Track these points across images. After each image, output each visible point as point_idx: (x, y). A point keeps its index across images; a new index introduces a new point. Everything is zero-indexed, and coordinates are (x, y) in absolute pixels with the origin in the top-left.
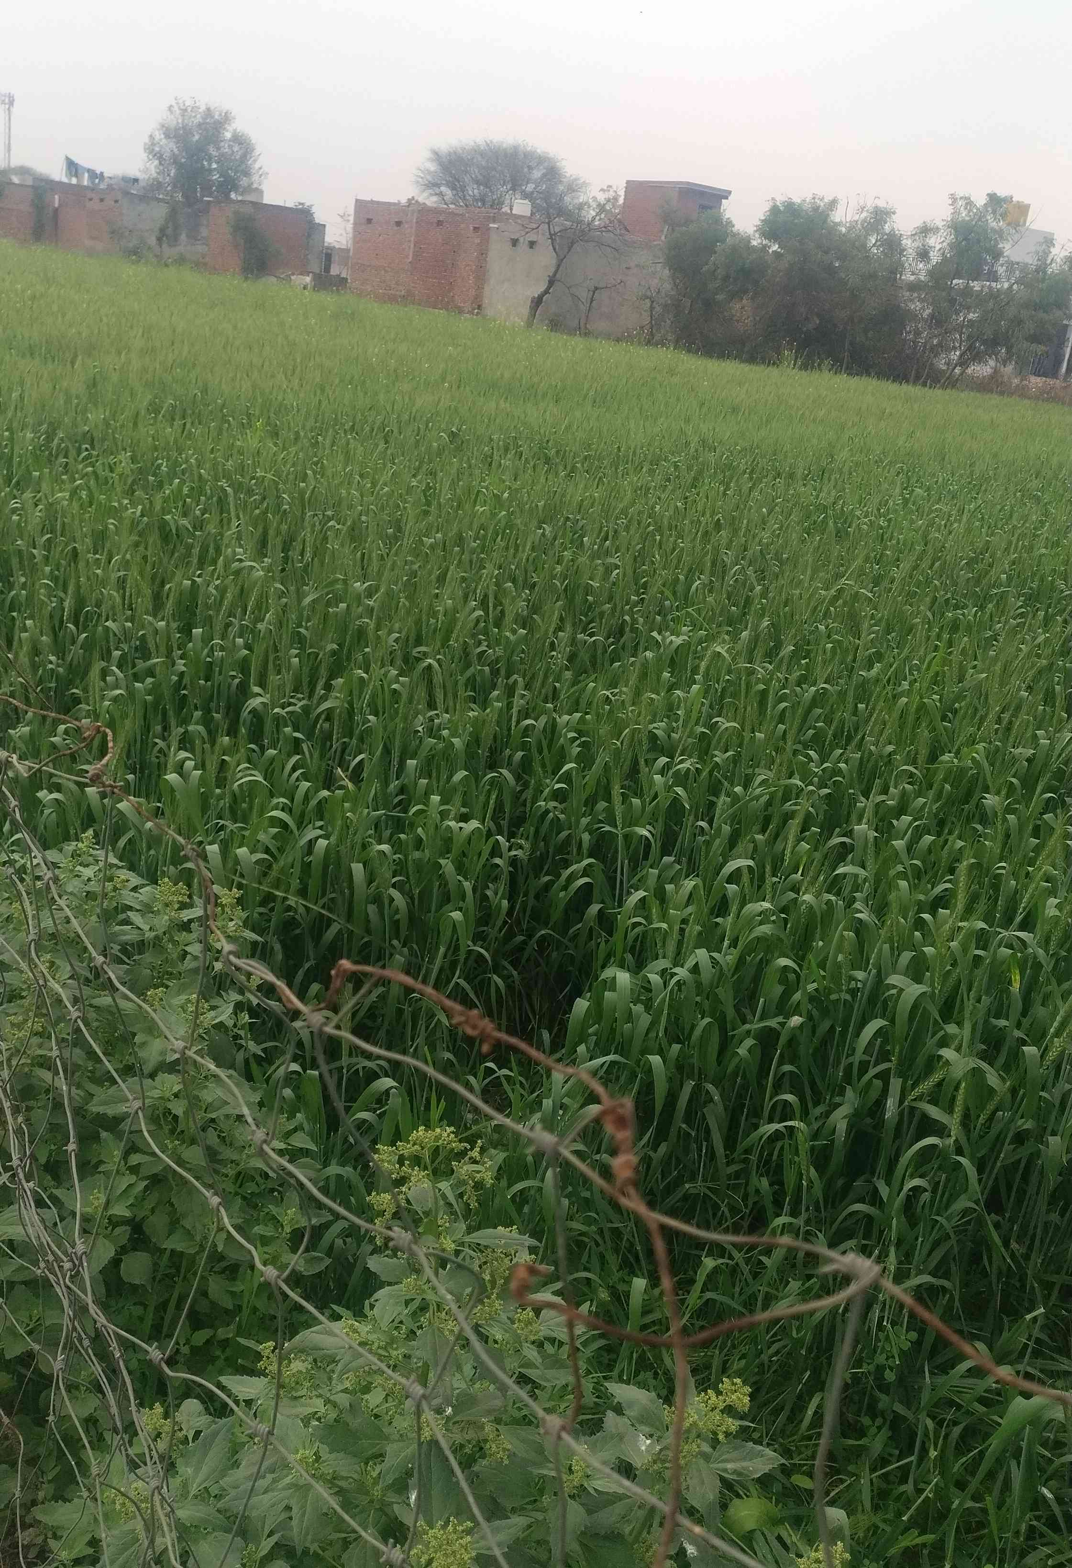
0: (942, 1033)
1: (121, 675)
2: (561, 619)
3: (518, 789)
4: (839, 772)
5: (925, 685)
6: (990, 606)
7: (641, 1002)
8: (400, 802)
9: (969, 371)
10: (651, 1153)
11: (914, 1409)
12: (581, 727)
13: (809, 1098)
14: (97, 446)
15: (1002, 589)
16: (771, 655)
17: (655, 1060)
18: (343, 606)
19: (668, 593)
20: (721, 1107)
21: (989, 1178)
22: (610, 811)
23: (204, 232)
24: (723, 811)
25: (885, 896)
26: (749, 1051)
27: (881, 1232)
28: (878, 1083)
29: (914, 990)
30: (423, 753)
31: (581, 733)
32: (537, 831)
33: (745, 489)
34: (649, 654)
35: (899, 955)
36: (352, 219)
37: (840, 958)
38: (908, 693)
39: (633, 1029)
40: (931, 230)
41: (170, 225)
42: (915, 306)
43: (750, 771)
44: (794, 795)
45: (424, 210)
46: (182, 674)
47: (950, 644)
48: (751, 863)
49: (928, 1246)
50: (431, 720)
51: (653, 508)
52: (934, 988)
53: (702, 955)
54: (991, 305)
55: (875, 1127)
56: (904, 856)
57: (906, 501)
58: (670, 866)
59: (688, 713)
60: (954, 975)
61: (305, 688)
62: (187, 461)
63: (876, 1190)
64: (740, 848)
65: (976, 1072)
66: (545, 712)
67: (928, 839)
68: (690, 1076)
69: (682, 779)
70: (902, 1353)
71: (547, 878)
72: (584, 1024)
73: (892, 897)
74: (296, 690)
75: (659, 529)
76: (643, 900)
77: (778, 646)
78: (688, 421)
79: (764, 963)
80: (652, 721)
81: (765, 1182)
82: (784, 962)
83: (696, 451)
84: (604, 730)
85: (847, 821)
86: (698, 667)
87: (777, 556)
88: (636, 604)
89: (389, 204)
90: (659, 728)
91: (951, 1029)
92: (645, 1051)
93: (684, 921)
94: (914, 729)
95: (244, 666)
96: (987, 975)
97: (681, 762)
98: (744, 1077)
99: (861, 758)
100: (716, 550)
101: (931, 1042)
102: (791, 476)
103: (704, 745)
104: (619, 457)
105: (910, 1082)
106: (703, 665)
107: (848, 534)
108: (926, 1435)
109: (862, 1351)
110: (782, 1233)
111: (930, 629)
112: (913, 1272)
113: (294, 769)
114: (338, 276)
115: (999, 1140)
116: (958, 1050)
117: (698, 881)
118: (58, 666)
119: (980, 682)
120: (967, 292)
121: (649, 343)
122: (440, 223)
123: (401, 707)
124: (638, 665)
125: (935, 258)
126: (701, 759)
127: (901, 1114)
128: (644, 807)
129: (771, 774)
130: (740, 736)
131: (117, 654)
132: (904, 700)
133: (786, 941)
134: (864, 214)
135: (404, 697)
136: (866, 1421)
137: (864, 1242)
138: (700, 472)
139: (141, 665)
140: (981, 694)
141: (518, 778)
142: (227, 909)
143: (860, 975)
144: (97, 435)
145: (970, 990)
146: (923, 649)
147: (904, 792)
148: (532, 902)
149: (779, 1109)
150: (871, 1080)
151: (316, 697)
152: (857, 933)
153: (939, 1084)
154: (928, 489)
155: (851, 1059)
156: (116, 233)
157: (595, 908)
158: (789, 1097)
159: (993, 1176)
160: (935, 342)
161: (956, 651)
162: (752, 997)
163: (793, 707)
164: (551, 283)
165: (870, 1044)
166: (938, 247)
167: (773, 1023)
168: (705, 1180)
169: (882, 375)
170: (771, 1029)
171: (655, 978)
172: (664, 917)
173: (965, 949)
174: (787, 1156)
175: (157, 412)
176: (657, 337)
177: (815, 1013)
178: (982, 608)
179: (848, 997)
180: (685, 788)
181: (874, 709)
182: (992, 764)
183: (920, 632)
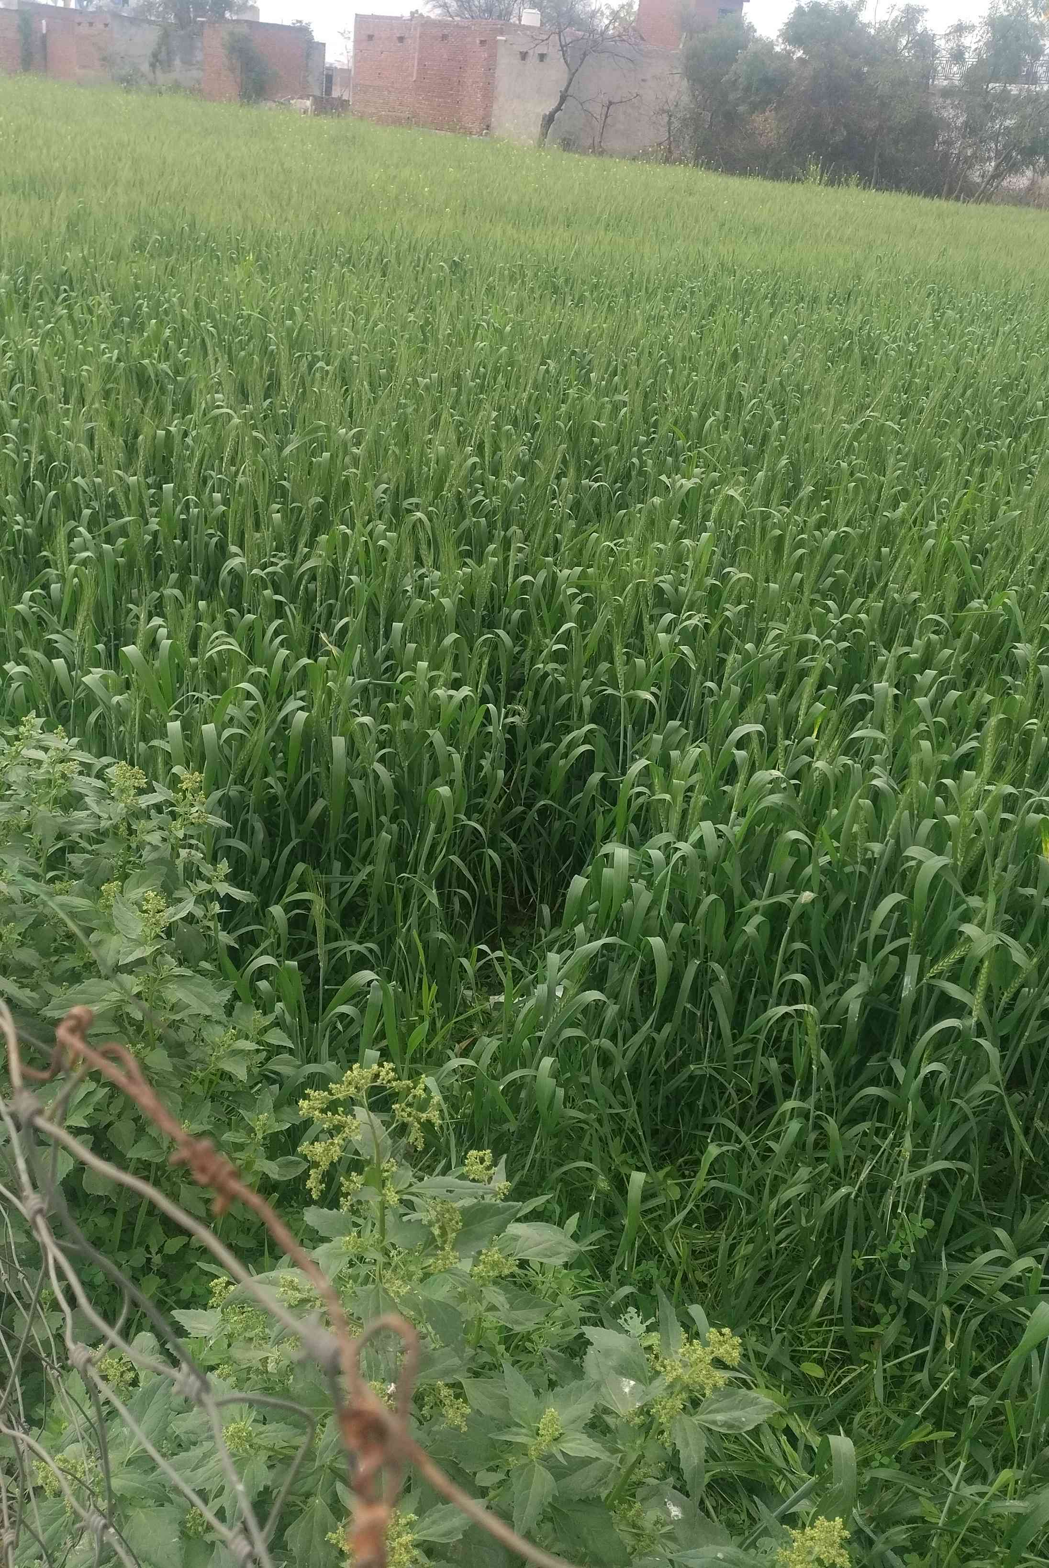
0: (964, 906)
1: (89, 536)
2: (564, 461)
3: (517, 649)
4: (859, 623)
5: (954, 525)
6: (1025, 436)
7: (643, 877)
8: (386, 670)
9: (1005, 183)
10: (655, 1035)
11: (929, 1296)
12: (583, 582)
13: (820, 977)
14: (77, 286)
15: (1038, 417)
16: (788, 497)
17: (656, 942)
18: (326, 455)
19: (680, 433)
20: (727, 986)
21: (1012, 1056)
22: (612, 673)
23: (199, 56)
24: (733, 670)
25: (907, 757)
26: (758, 928)
27: (896, 1115)
28: (894, 960)
29: (934, 863)
30: (412, 615)
31: (582, 589)
32: (536, 694)
33: (765, 316)
34: (657, 500)
35: (919, 824)
36: (352, 36)
37: (855, 828)
38: (936, 535)
39: (634, 905)
40: (966, 28)
41: (163, 49)
42: (948, 113)
43: (763, 625)
44: (810, 650)
45: (427, 23)
46: (155, 534)
47: (982, 478)
48: (760, 728)
49: (946, 1129)
50: (422, 577)
51: (666, 338)
52: (956, 859)
53: (707, 828)
54: (1029, 110)
55: (891, 1004)
56: (927, 713)
57: (936, 325)
58: (676, 730)
59: (696, 566)
60: (979, 844)
61: (287, 547)
62: (168, 301)
63: (891, 1069)
64: (749, 711)
65: (1001, 949)
66: (544, 566)
67: (954, 694)
68: (696, 955)
69: (690, 637)
70: (918, 1242)
71: (547, 745)
72: (583, 901)
73: (913, 759)
74: (279, 549)
75: (671, 362)
76: (647, 767)
77: (797, 487)
78: (706, 243)
79: (775, 834)
80: (657, 574)
81: (773, 1064)
82: (794, 835)
83: (715, 275)
84: (606, 584)
85: (868, 675)
86: (710, 512)
87: (798, 388)
88: (647, 444)
89: (391, 18)
90: (666, 581)
91: (974, 901)
92: (647, 932)
93: (691, 789)
94: (941, 574)
95: (222, 523)
96: (1014, 842)
97: (689, 617)
98: (752, 954)
99: (884, 608)
100: (732, 384)
101: (952, 916)
102: (815, 300)
103: (715, 597)
104: (631, 283)
105: (929, 958)
106: (715, 509)
107: (874, 361)
108: (943, 1322)
109: (874, 1238)
110: (791, 1119)
111: (960, 464)
112: (930, 1157)
113: (276, 633)
114: (340, 98)
115: (1023, 1019)
116: (981, 925)
117: (705, 747)
118: (26, 526)
119: (1014, 520)
120: (1004, 96)
121: (667, 160)
122: (444, 37)
123: (388, 564)
124: (644, 513)
125: (970, 59)
126: (711, 614)
127: (919, 992)
128: (648, 666)
129: (785, 628)
130: (754, 585)
131: (87, 512)
132: (931, 542)
133: (797, 810)
134: (896, 13)
135: (391, 554)
136: (879, 1308)
137: (878, 1125)
138: (719, 298)
139: (114, 524)
140: (1014, 533)
141: (516, 638)
142: (189, 795)
143: (876, 847)
144: (75, 276)
145: (996, 856)
146: (952, 486)
147: (929, 642)
148: (530, 768)
149: (788, 988)
150: (886, 957)
151: (298, 556)
152: (875, 801)
153: (961, 960)
154: (961, 312)
155: (865, 934)
156: (106, 60)
157: (596, 777)
158: (800, 977)
159: (1017, 1055)
160: (969, 152)
161: (988, 486)
162: (761, 872)
163: (812, 552)
164: (563, 99)
165: (888, 917)
166: (974, 47)
167: (783, 898)
168: (711, 1060)
169: (912, 190)
170: (780, 904)
171: (656, 854)
172: (667, 789)
173: (990, 816)
174: (797, 1036)
175: (142, 248)
176: (675, 155)
177: (828, 884)
178: (1016, 438)
179: (863, 869)
180: (693, 649)
181: (899, 551)
182: (1025, 609)
183: (950, 466)
